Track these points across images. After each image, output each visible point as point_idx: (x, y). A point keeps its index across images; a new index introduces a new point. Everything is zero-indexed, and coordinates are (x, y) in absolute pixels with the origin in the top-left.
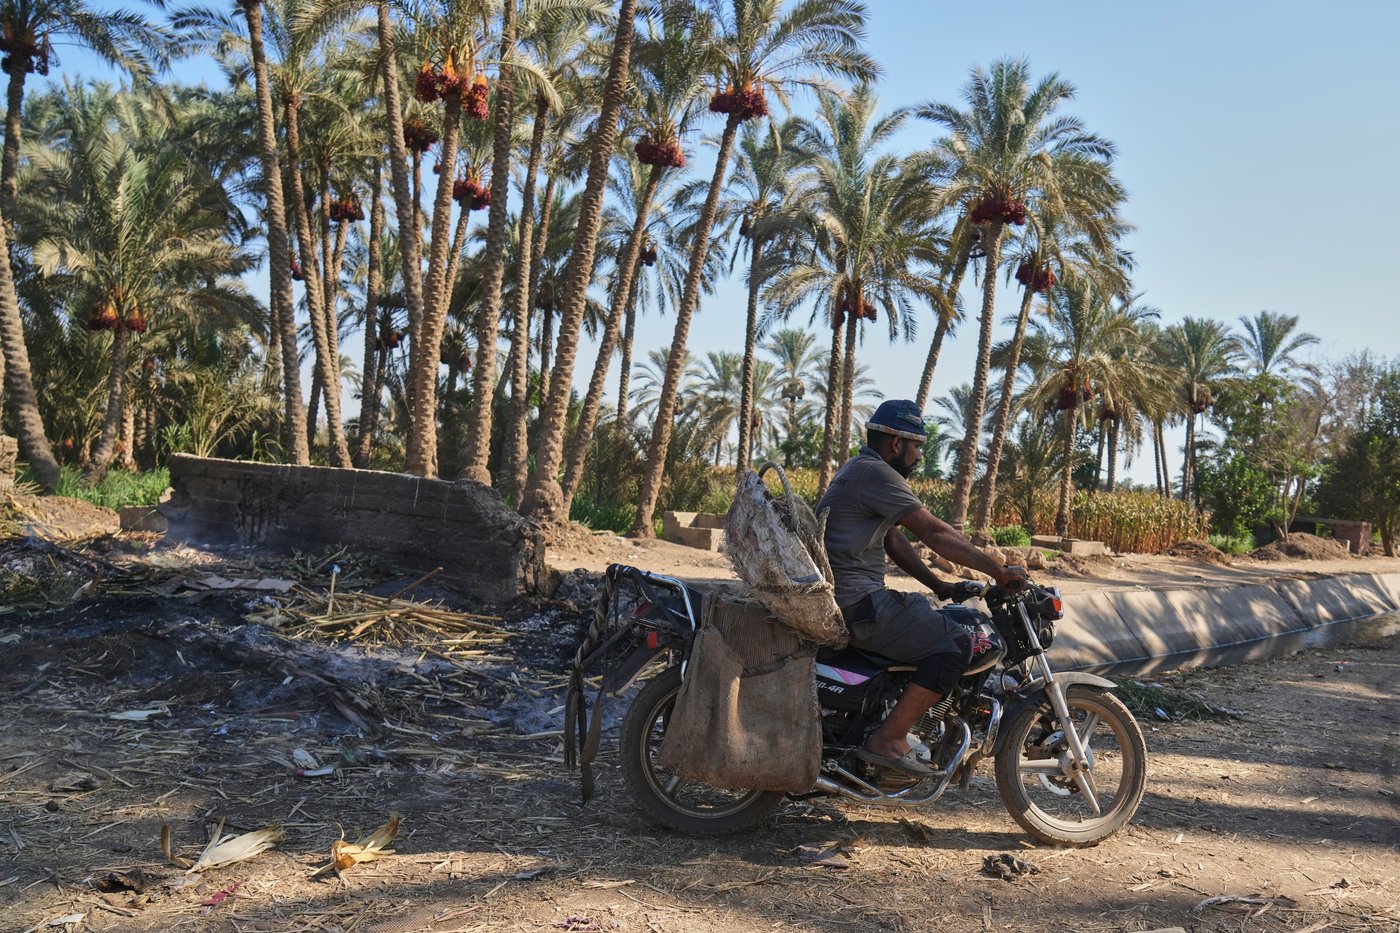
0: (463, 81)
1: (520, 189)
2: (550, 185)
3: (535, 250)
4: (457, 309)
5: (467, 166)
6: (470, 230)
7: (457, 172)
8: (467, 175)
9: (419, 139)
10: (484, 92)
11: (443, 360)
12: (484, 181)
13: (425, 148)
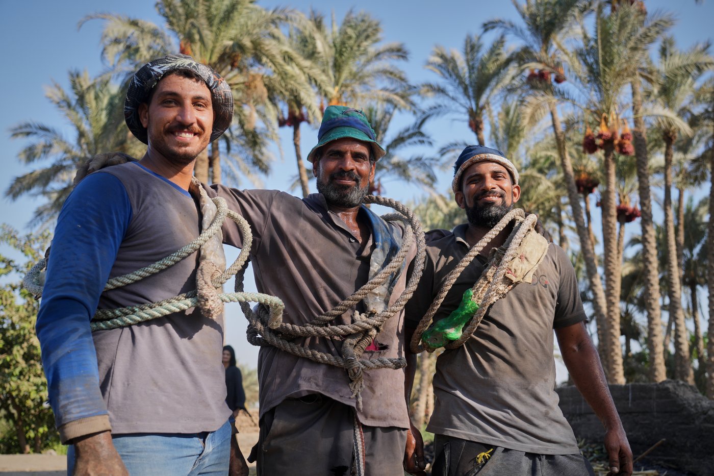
0: (614, 134)
1: (659, 204)
2: (681, 196)
3: (677, 243)
4: (626, 297)
5: (619, 195)
6: (626, 239)
7: (615, 201)
8: (620, 202)
9: (585, 186)
10: (628, 137)
11: (622, 334)
12: (633, 202)
13: (591, 191)
